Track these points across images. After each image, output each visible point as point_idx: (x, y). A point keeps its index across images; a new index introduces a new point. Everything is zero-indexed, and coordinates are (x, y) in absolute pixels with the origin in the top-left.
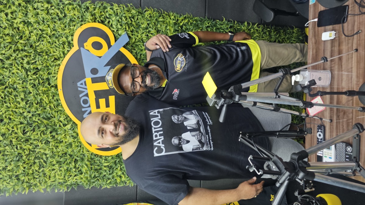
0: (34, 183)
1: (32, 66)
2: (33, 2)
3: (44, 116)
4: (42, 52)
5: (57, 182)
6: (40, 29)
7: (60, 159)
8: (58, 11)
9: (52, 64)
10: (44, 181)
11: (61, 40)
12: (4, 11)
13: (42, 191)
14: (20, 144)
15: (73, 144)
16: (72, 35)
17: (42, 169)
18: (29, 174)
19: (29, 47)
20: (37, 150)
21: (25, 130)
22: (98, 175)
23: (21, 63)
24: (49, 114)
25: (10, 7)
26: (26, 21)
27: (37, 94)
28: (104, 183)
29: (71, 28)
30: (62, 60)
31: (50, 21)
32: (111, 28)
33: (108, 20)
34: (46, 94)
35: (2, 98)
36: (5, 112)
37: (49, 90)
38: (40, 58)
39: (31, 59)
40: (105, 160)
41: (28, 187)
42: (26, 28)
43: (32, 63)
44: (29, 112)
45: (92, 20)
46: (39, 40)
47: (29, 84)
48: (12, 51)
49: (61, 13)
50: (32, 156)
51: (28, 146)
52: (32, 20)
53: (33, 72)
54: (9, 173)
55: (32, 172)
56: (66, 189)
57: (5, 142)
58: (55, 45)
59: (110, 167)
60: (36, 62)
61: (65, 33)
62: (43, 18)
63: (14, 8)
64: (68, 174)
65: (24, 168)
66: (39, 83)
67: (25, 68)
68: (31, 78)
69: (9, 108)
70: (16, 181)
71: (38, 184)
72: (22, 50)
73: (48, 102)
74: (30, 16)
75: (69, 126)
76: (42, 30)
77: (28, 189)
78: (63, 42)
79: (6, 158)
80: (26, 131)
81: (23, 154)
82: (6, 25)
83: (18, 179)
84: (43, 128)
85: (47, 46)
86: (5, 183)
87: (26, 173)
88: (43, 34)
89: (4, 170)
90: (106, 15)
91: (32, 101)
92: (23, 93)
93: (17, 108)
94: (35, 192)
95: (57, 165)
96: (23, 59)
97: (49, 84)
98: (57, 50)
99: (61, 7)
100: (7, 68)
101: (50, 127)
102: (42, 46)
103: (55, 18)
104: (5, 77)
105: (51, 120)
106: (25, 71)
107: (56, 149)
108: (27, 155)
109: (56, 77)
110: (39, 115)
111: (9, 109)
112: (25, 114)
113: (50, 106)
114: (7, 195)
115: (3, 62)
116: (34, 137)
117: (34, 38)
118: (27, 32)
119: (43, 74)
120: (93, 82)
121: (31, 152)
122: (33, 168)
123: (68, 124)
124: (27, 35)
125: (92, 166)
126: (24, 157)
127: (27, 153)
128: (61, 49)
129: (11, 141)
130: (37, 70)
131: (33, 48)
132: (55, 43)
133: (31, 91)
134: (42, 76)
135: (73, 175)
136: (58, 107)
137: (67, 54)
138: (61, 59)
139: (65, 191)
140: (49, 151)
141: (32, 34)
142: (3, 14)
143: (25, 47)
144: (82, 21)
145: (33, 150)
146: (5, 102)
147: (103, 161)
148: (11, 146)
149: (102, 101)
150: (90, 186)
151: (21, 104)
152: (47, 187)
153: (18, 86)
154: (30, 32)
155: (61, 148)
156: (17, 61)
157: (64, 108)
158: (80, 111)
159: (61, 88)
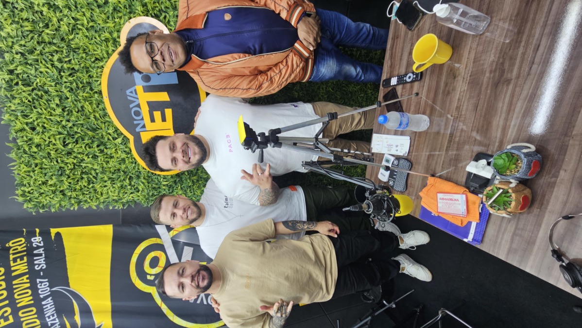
0: (84, 199)
1: (65, 66)
3: (89, 127)
4: (79, 49)
5: (110, 199)
6: (73, 18)
7: (112, 175)
9: (93, 65)
10: (95, 197)
11: (103, 35)
14: (60, 157)
15: (126, 159)
16: (119, 31)
17: (91, 185)
18: (77, 190)
19: (60, 40)
20: (83, 165)
21: (65, 142)
22: (157, 194)
23: (50, 60)
24: (94, 124)
26: (52, 3)
29: (117, 20)
30: (106, 62)
31: (86, 8)
32: (168, 25)
33: (164, 14)
34: (88, 101)
35: (29, 101)
36: (37, 119)
37: (92, 97)
38: (76, 56)
39: (63, 56)
40: (164, 178)
41: (76, 203)
42: (52, 14)
43: (66, 62)
44: (68, 121)
45: (143, 13)
46: (72, 32)
47: (65, 87)
48: (36, 43)
50: (77, 171)
51: (71, 160)
52: (60, 3)
53: (67, 74)
54: (51, 188)
55: (80, 188)
56: (121, 207)
57: (41, 154)
58: (96, 42)
59: (170, 187)
60: (70, 61)
61: (109, 27)
62: (76, 3)
64: (122, 191)
65: (70, 183)
66: (78, 87)
67: (57, 67)
68: (66, 81)
69: (41, 114)
70: (61, 196)
71: (89, 201)
72: (50, 43)
73: (91, 111)
75: (119, 140)
76: (75, 19)
77: (78, 205)
78: (106, 39)
79: (44, 171)
80: (67, 142)
81: (66, 168)
82: (23, 6)
83: (64, 195)
84: (88, 140)
85: (84, 41)
86: (48, 198)
87: (73, 189)
88: (77, 24)
89: (45, 185)
90: (161, 8)
91: (71, 109)
92: (57, 98)
93: (51, 115)
94: (87, 208)
95: (109, 182)
96: (52, 56)
97: (91, 89)
98: (98, 48)
100: (31, 65)
101: (95, 140)
102: (76, 40)
104: (30, 76)
105: (97, 132)
106: (57, 71)
107: (106, 164)
108: (72, 169)
109: (99, 81)
110: (82, 124)
111: (42, 116)
112: (64, 123)
113: (94, 116)
114: (53, 210)
115: (25, 56)
116: (78, 150)
117: (64, 28)
118: (55, 20)
119: (81, 76)
120: (145, 92)
121: (76, 167)
122: (80, 183)
123: (119, 137)
124: (55, 23)
125: (150, 185)
126: (68, 172)
127: (70, 167)
128: (103, 48)
129: (49, 153)
130: (73, 71)
131: (65, 42)
132: (95, 38)
133: (68, 97)
134: (80, 79)
135: (129, 193)
136: (105, 118)
137: (112, 54)
138: (104, 60)
139: (120, 208)
140: (98, 166)
141: (61, 23)
143: (53, 39)
144: (130, 13)
145: (78, 164)
146: (35, 107)
147: (162, 179)
148: (49, 159)
150: (148, 204)
151: (56, 111)
152: (99, 204)
153: (50, 89)
154: (59, 21)
155: (112, 163)
156: (44, 57)
157: (112, 120)
158: (132, 124)
159: (107, 95)
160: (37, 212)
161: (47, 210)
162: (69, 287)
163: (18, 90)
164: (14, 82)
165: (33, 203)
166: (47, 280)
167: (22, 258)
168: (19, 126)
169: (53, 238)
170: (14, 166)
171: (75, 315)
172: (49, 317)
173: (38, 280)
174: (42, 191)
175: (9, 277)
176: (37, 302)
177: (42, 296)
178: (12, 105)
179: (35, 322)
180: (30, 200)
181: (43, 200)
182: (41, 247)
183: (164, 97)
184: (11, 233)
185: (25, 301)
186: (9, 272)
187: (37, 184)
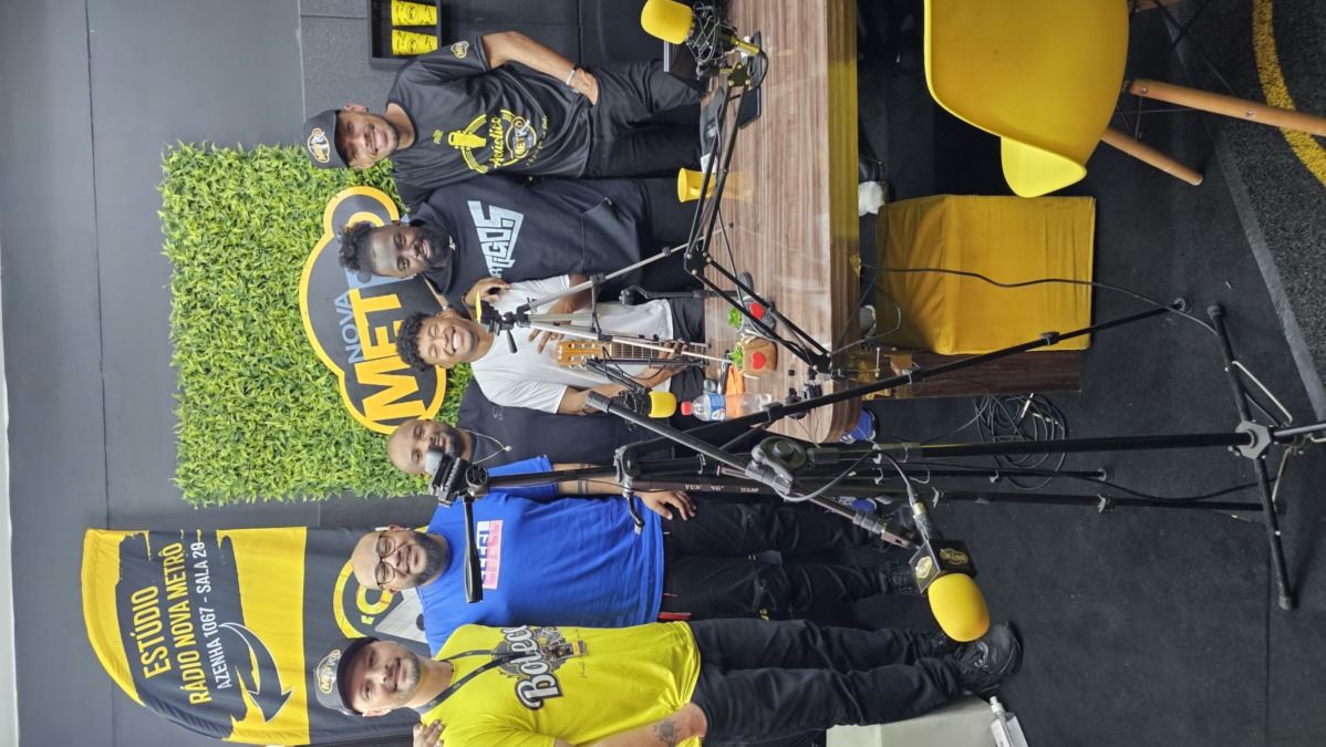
0: (266, 484)
1: (255, 273)
2: (252, 158)
3: (279, 362)
4: (272, 247)
5: (305, 482)
6: (266, 207)
7: (310, 440)
8: (295, 172)
9: (289, 267)
10: (283, 480)
11: (304, 223)
12: (205, 179)
13: (280, 499)
14: (239, 412)
15: (332, 412)
16: (322, 213)
17: (278, 459)
18: (257, 467)
19: (249, 238)
20: (269, 423)
21: (247, 388)
23: (236, 268)
24: (287, 357)
25: (214, 170)
26: (242, 193)
27: (264, 323)
28: (392, 487)
29: (321, 199)
30: (306, 259)
31: (283, 190)
33: (386, 180)
34: (280, 322)
35: (208, 330)
36: (214, 356)
37: (286, 314)
38: (269, 258)
39: (253, 260)
41: (254, 489)
42: (242, 206)
43: (255, 268)
44: (253, 355)
45: (356, 182)
46: (265, 226)
47: (251, 305)
48: (222, 247)
49: (302, 174)
50: (260, 434)
51: (253, 416)
52: (252, 191)
53: (256, 285)
54: (222, 464)
55: (261, 464)
56: (322, 496)
57: (215, 407)
58: (293, 234)
60: (260, 265)
61: (310, 210)
62: (271, 186)
63: (220, 172)
64: (324, 467)
65: (249, 454)
66: (268, 303)
67: (244, 276)
68: (255, 295)
69: (219, 348)
70: (235, 477)
71: (274, 486)
72: (237, 245)
73: (284, 337)
74: (248, 183)
75: (322, 380)
76: (270, 208)
77: (256, 494)
78: (307, 227)
79: (217, 435)
80: (249, 388)
81: (246, 430)
82: (210, 202)
84: (278, 383)
85: (280, 236)
86: (217, 482)
87: (252, 465)
88: (271, 214)
89: (215, 458)
91: (257, 336)
92: (241, 321)
93: (232, 349)
94: (269, 499)
95: (304, 452)
97: (285, 304)
98: (296, 242)
99: (301, 164)
100: (213, 279)
101: (289, 382)
102: (270, 236)
103: (292, 185)
104: (211, 294)
105: (291, 369)
106: (243, 283)
107: (302, 421)
108: (253, 432)
109: (297, 290)
110: (270, 359)
111: (219, 350)
112: (247, 358)
113: (288, 344)
114: (221, 503)
115: (207, 268)
116: (263, 399)
117: (256, 222)
118: (245, 213)
119: (273, 286)
120: (362, 298)
121: (259, 427)
122: (262, 455)
123: (322, 376)
124: (245, 218)
125: (369, 455)
126: (248, 435)
127: (252, 426)
128: (303, 240)
129: (225, 407)
130: (263, 280)
131: (256, 240)
132: (293, 228)
133: (255, 318)
134: (272, 289)
135: (334, 470)
136: (303, 345)
138: (303, 257)
139: (320, 499)
140: (289, 425)
141: (252, 216)
142: (203, 185)
143: (242, 239)
144: (338, 185)
145: (261, 422)
146: (213, 338)
148: (225, 415)
149: (382, 332)
150: (365, 492)
151: (239, 341)
152: (288, 492)
153: (233, 309)
154: (250, 213)
155: (311, 420)
156: (230, 265)
157: (315, 348)
158: (341, 351)
159: (307, 310)
160: (200, 505)
161: (212, 501)
162: (243, 624)
163: (195, 316)
164: (192, 304)
165: (196, 490)
166: (212, 610)
167: (179, 574)
168: (192, 367)
169: (220, 544)
170: (179, 429)
171: (252, 669)
172: (217, 670)
173: (201, 610)
174: (210, 469)
175: (164, 602)
176: (201, 642)
177: (206, 635)
178: (188, 338)
179: (198, 674)
180: (193, 485)
181: (209, 486)
182: (203, 559)
183: (392, 302)
184: (164, 535)
185: (185, 639)
186: (163, 594)
187: (205, 458)
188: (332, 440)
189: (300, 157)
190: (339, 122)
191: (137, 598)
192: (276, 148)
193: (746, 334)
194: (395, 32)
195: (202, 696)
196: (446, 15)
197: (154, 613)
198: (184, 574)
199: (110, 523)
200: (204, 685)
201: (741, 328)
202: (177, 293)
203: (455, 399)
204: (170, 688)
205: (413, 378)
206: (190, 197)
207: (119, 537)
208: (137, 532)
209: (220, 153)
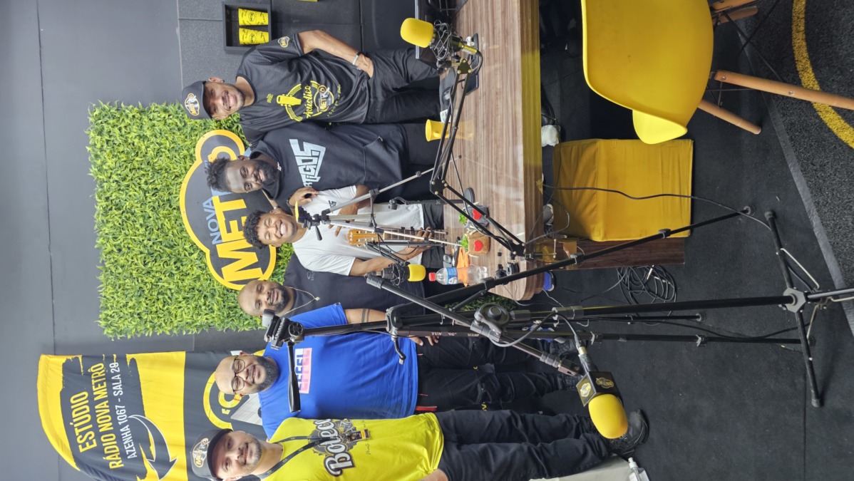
0: (159, 323)
1: (150, 187)
2: (148, 111)
3: (167, 244)
4: (161, 169)
5: (184, 322)
6: (157, 143)
7: (187, 294)
8: (176, 120)
9: (173, 182)
10: (170, 320)
11: (182, 153)
12: (117, 126)
13: (168, 333)
14: (141, 277)
15: (201, 276)
16: (194, 147)
17: (166, 307)
18: (153, 313)
19: (146, 164)
20: (160, 284)
21: (146, 261)
23: (138, 183)
24: (172, 241)
25: (123, 119)
26: (142, 135)
28: (241, 325)
29: (193, 138)
30: (184, 177)
31: (169, 133)
33: (236, 125)
34: (167, 218)
35: (120, 224)
36: (124, 241)
37: (171, 213)
38: (159, 176)
39: (149, 178)
41: (151, 327)
42: (142, 143)
43: (151, 183)
44: (149, 240)
45: (216, 127)
46: (157, 156)
47: (148, 207)
48: (128, 170)
49: (181, 122)
50: (155, 291)
51: (149, 280)
52: (148, 133)
53: (151, 194)
54: (130, 311)
55: (155, 310)
56: (195, 331)
57: (125, 274)
58: (175, 161)
60: (154, 181)
61: (186, 145)
62: (161, 130)
63: (127, 121)
64: (196, 312)
65: (147, 304)
66: (159, 206)
67: (143, 189)
68: (150, 200)
69: (127, 235)
70: (138, 320)
71: (164, 325)
72: (139, 168)
73: (169, 228)
74: (145, 128)
75: (195, 256)
76: (160, 144)
77: (152, 330)
78: (184, 156)
79: (126, 292)
81: (145, 288)
82: (120, 141)
84: (166, 258)
85: (166, 162)
86: (126, 323)
87: (149, 311)
88: (161, 148)
89: (125, 307)
91: (152, 227)
92: (141, 218)
93: (136, 236)
94: (161, 333)
95: (184, 302)
97: (170, 206)
98: (177, 166)
99: (180, 115)
100: (123, 190)
101: (173, 257)
102: (160, 162)
103: (174, 129)
104: (121, 200)
105: (174, 249)
106: (143, 193)
107: (182, 282)
108: (150, 290)
110: (161, 242)
111: (127, 237)
112: (145, 242)
113: (172, 232)
114: (129, 336)
115: (119, 184)
116: (156, 268)
117: (151, 153)
119: (162, 194)
120: (221, 202)
121: (154, 287)
122: (156, 305)
123: (195, 253)
124: (144, 151)
125: (226, 304)
126: (146, 292)
127: (149, 286)
128: (182, 165)
129: (131, 274)
130: (156, 191)
131: (151, 165)
132: (175, 157)
133: (151, 216)
134: (162, 197)
135: (203, 314)
136: (182, 233)
138: (182, 176)
139: (194, 333)
140: (173, 285)
141: (148, 149)
142: (116, 129)
143: (141, 164)
144: (205, 129)
145: (155, 283)
146: (123, 229)
148: (131, 279)
149: (234, 224)
150: (224, 327)
151: (140, 231)
152: (173, 328)
153: (136, 210)
154: (147, 147)
155: (188, 281)
156: (134, 182)
157: (190, 235)
158: (208, 237)
159: (185, 210)
160: (115, 338)
161: (123, 335)
162: (144, 415)
163: (111, 215)
164: (109, 207)
165: (113, 328)
166: (124, 407)
167: (102, 383)
168: (109, 248)
169: (128, 364)
170: (101, 288)
171: (150, 445)
172: (127, 446)
173: (117, 407)
174: (122, 314)
175: (92, 402)
176: (116, 429)
177: (120, 423)
178: (107, 229)
179: (115, 449)
180: (111, 325)
181: (121, 325)
182: (117, 374)
183: (240, 204)
184: (92, 358)
185: (106, 426)
186: (91, 397)
187: (119, 307)
188: (202, 294)
189: (179, 111)
190: (205, 89)
191: (75, 399)
192: (164, 105)
193: (471, 229)
194: (241, 30)
195: (117, 463)
196: (275, 18)
197: (85, 409)
198: (105, 383)
199: (56, 351)
200: (119, 456)
201: (467, 224)
202: (99, 200)
203: (282, 266)
204: (96, 458)
205: (254, 253)
206: (108, 139)
207: (62, 360)
208: (74, 357)
209: (127, 108)
